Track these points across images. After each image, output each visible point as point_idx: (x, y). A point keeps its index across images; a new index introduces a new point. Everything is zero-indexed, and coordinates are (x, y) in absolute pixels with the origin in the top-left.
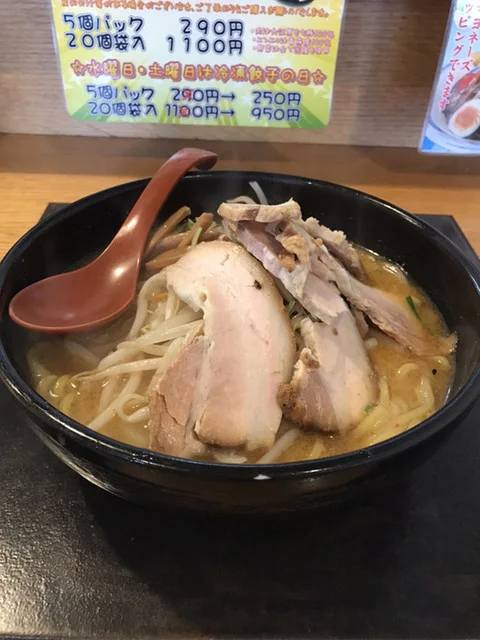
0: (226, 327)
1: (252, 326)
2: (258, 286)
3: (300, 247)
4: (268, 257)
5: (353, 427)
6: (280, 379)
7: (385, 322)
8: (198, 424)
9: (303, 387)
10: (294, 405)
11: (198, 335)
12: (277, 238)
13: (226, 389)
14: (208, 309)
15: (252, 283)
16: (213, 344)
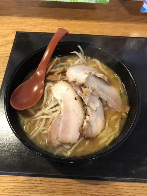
0: (67, 111)
1: (74, 110)
2: (76, 99)
3: (87, 92)
4: (79, 91)
5: (97, 136)
6: (80, 125)
7: (111, 104)
8: (59, 138)
9: (85, 128)
10: (83, 133)
11: (59, 113)
12: (81, 87)
13: (66, 129)
14: (62, 105)
15: (74, 98)
16: (63, 116)
